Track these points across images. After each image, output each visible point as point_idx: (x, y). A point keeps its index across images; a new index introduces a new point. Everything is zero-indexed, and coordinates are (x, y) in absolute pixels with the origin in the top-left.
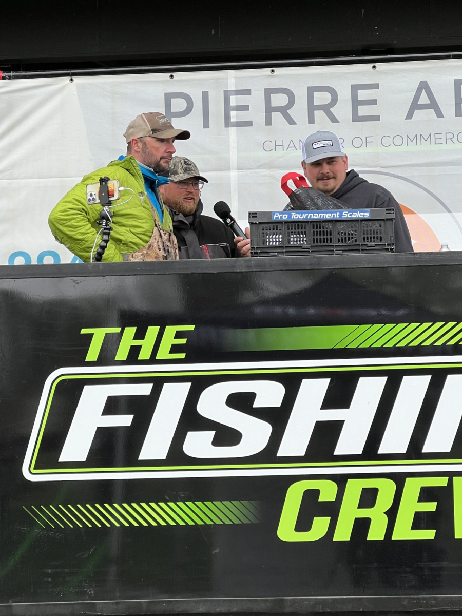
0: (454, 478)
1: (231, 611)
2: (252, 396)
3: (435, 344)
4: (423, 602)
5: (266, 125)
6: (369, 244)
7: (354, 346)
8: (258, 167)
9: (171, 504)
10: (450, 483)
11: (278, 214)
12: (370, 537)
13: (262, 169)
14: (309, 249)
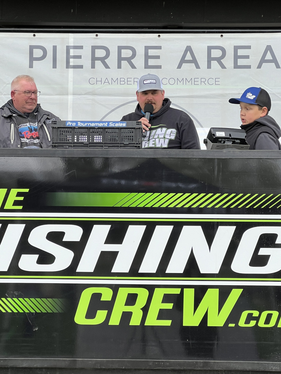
0: (184, 289)
1: (44, 367)
2: (62, 234)
3: (176, 207)
4: (162, 364)
5: (91, 68)
6: (125, 143)
7: (126, 205)
8: (85, 94)
9: (9, 299)
10: (182, 292)
11: (70, 123)
12: (131, 323)
13: (88, 95)
14: (88, 144)
